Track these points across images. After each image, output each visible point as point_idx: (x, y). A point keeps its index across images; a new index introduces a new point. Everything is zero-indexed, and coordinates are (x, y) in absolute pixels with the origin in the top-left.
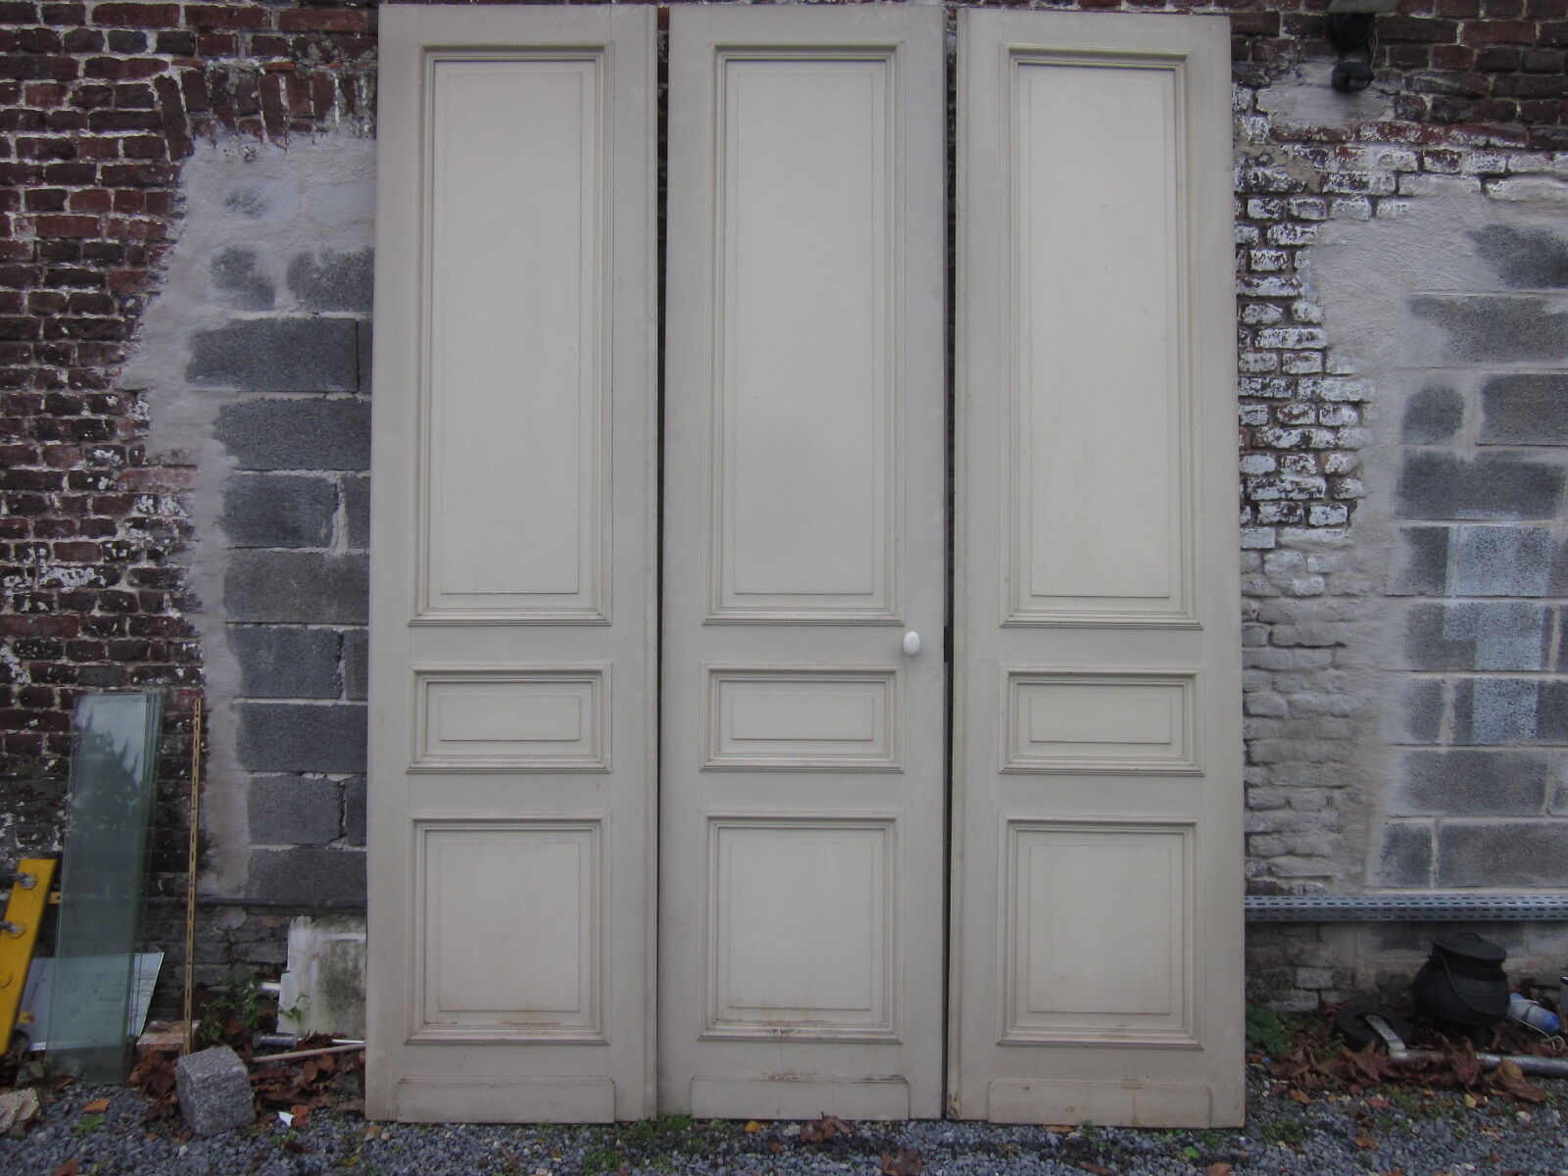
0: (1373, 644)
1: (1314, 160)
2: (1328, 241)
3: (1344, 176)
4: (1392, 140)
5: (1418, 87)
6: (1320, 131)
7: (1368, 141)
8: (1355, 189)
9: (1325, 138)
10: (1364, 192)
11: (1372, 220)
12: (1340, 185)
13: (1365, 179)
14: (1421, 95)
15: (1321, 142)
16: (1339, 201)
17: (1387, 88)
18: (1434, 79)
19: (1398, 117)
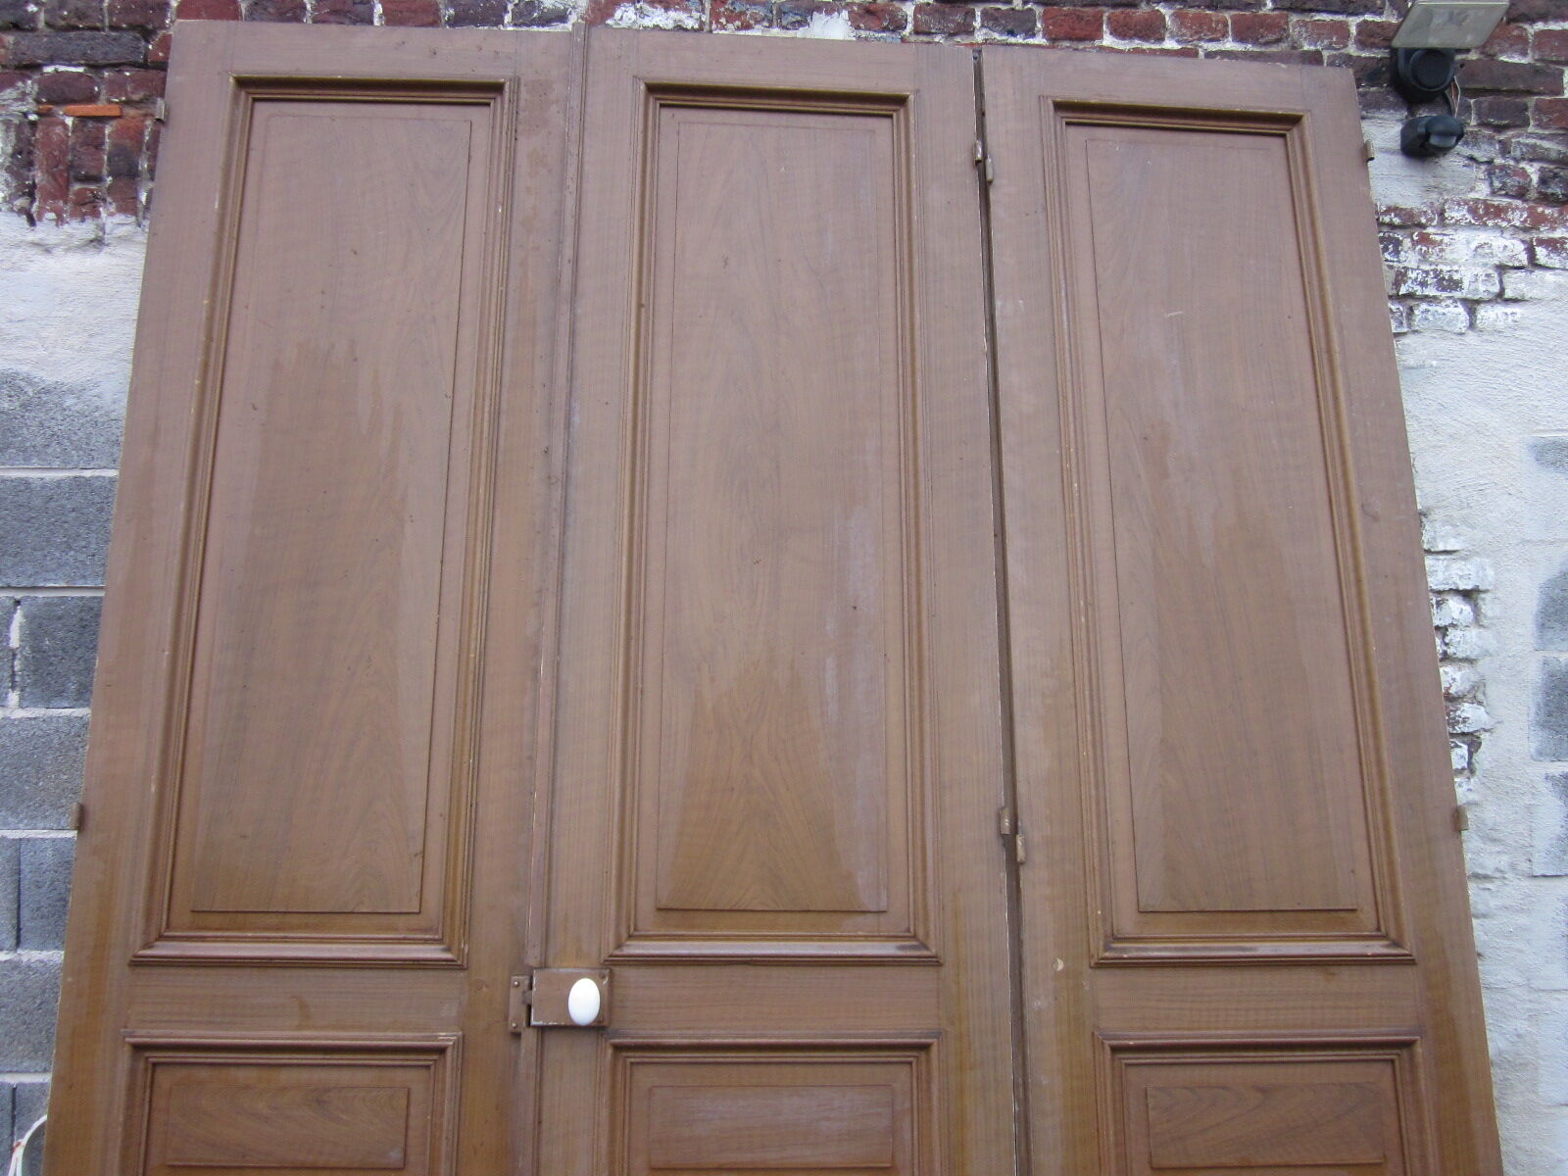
0: (1520, 951)
1: (1386, 249)
2: (1412, 362)
3: (1427, 272)
4: (1490, 223)
5: (1518, 153)
6: (1389, 210)
7: (1457, 225)
8: (1444, 289)
9: (1397, 221)
10: (1457, 294)
11: (1470, 332)
12: (1423, 284)
13: (1456, 277)
14: (1523, 165)
15: (1392, 226)
16: (1424, 306)
17: (1476, 154)
18: (1539, 142)
19: (1493, 193)
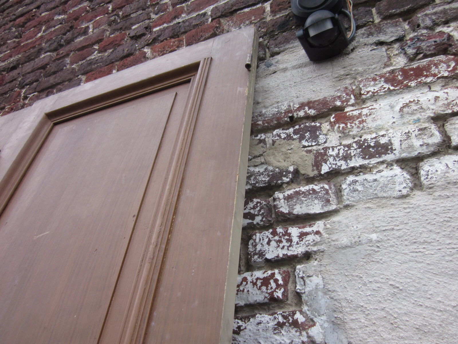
1: (302, 138)
2: (345, 241)
3: (349, 146)
4: (413, 84)
5: (428, 22)
6: (302, 106)
7: (375, 97)
8: (371, 156)
9: (312, 112)
10: (389, 157)
11: (417, 193)
12: (347, 158)
13: (383, 141)
14: (439, 29)
15: (307, 117)
16: (351, 178)
17: (383, 38)
18: (447, 7)
19: (411, 60)
